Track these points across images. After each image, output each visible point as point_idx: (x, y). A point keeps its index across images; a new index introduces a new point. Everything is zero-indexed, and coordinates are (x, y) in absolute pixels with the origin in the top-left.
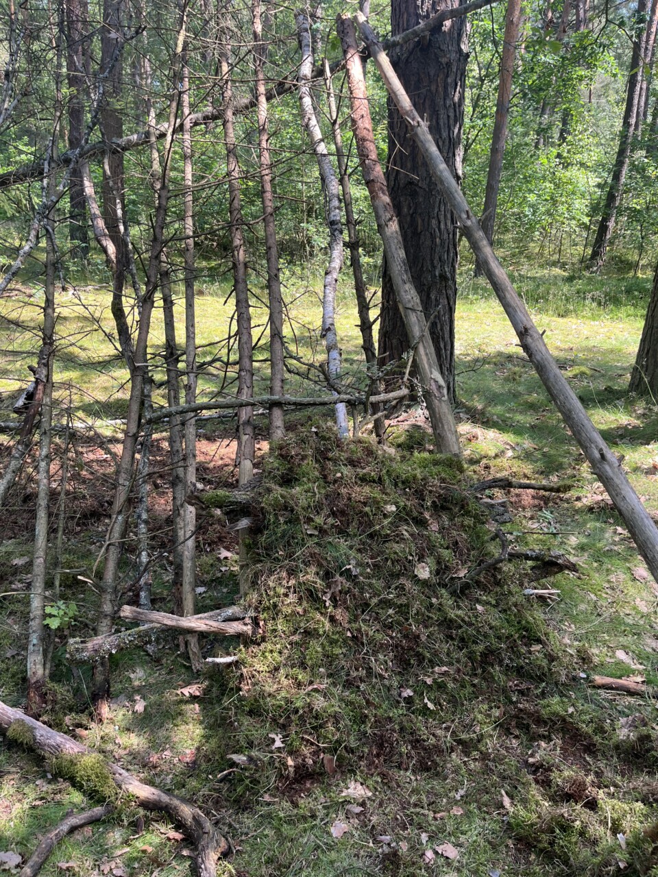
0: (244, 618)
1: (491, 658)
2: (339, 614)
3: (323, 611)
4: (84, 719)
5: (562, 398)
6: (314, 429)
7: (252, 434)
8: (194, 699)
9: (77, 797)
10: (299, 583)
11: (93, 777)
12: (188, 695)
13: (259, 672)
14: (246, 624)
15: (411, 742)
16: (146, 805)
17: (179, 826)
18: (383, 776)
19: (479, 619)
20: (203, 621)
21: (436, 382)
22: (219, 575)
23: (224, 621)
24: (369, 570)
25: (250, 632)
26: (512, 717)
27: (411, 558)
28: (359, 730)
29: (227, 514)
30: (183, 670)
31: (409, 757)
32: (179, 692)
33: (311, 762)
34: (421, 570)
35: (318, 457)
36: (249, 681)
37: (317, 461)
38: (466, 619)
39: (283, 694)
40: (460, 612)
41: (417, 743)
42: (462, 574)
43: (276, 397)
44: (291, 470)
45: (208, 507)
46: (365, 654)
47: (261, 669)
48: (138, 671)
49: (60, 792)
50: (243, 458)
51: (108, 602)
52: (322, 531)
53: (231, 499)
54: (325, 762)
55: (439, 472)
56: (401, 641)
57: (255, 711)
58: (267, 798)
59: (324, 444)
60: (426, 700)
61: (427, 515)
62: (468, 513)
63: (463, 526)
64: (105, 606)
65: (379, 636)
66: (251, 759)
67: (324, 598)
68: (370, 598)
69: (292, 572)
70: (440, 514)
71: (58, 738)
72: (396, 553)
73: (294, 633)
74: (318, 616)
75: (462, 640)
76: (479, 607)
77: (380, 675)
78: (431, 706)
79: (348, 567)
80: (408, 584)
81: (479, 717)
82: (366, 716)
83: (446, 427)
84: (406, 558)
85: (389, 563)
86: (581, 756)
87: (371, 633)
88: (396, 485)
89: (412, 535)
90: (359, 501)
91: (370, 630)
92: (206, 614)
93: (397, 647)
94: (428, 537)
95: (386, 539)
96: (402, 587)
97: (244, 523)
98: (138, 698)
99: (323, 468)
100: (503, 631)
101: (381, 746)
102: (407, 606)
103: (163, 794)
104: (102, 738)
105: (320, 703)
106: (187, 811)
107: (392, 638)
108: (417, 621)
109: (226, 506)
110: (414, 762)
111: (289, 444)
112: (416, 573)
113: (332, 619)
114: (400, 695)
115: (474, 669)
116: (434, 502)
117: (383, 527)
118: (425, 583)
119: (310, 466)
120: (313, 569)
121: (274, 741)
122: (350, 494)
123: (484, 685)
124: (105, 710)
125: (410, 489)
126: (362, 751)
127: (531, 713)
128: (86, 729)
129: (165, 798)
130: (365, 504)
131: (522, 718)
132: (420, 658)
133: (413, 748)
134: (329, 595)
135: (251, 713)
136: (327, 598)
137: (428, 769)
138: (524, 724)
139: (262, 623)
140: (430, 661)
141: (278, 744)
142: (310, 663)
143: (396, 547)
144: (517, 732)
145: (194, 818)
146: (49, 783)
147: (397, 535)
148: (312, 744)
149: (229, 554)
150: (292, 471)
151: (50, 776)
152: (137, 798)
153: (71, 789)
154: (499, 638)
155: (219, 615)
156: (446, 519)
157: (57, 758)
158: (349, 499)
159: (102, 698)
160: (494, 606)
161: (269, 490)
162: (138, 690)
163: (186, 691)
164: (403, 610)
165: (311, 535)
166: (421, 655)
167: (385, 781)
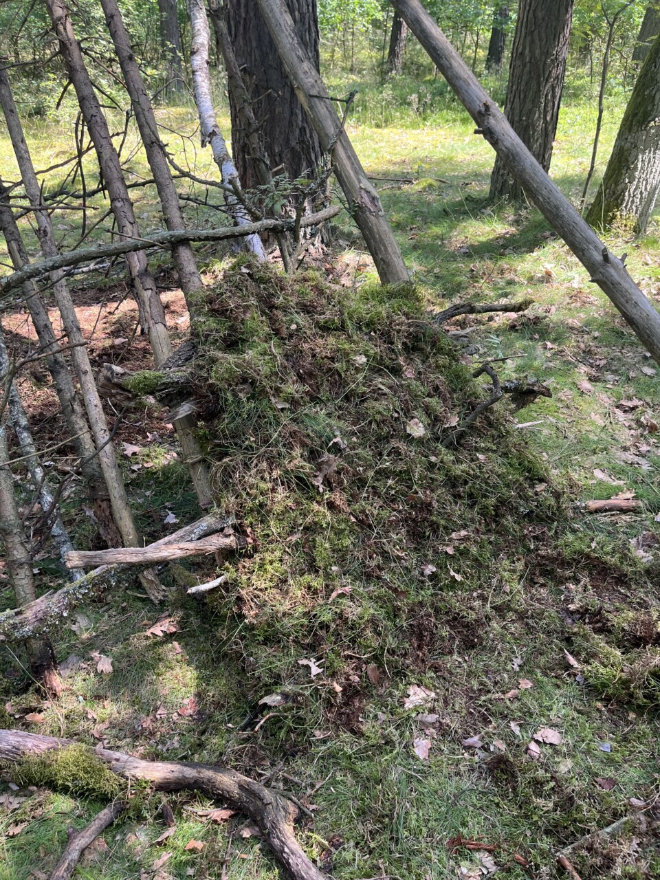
0: (222, 530)
1: (503, 510)
2: (339, 498)
3: (318, 498)
4: (31, 699)
5: (544, 192)
6: (244, 270)
7: (154, 288)
8: (169, 637)
9: (63, 803)
10: (287, 472)
11: (81, 774)
12: (161, 634)
13: (261, 590)
14: (228, 536)
15: (448, 622)
16: (166, 787)
17: (220, 799)
18: (436, 669)
19: (484, 470)
20: (175, 546)
21: (368, 192)
22: (134, 476)
23: (199, 539)
24: (354, 439)
25: (234, 544)
26: (534, 566)
27: (396, 415)
28: (396, 626)
29: (161, 400)
30: (140, 604)
31: (452, 638)
32: (148, 633)
33: (357, 679)
34: (415, 427)
35: (263, 306)
36: (253, 604)
37: (263, 313)
38: (472, 472)
39: (301, 609)
40: (463, 467)
41: (455, 620)
42: (454, 424)
43: (179, 232)
44: (232, 328)
45: (137, 395)
46: (376, 538)
47: (263, 586)
48: (79, 619)
49: (40, 806)
50: (151, 322)
51: (19, 546)
52: (294, 402)
53: (164, 380)
54: (369, 673)
55: (401, 306)
56: (410, 514)
57: (272, 638)
58: (319, 734)
59: (264, 289)
60: (452, 573)
61: (401, 360)
62: (440, 350)
63: (437, 367)
64: (15, 553)
65: (385, 513)
66: (285, 696)
67: (316, 484)
68: (365, 471)
69: (272, 461)
70: (412, 356)
71: (11, 738)
72: (380, 413)
73: (291, 533)
74: (315, 507)
75: (471, 496)
76: (481, 457)
77: (399, 558)
78: (458, 577)
79: (335, 440)
80: (402, 446)
81: (506, 574)
82: (399, 609)
83: (389, 249)
84: (392, 417)
85: (374, 426)
86: (614, 589)
87: (376, 512)
88: (360, 329)
89: (390, 388)
90: (326, 357)
91: (374, 508)
92: (174, 535)
93: (406, 521)
94: (408, 386)
95: (363, 398)
96: (396, 452)
97: (185, 409)
98: (95, 654)
99: (273, 321)
100: (510, 477)
101: (420, 637)
102: (407, 472)
103: (186, 769)
104: (67, 717)
105: (353, 611)
106: (229, 781)
107: (399, 512)
108: (421, 486)
109: (159, 391)
110: (457, 642)
111: (222, 294)
112: (408, 432)
113: (331, 506)
114: (422, 574)
115: (487, 525)
116: (404, 344)
117: (358, 384)
118: (421, 441)
119: (255, 320)
120: (297, 451)
121: (308, 667)
122: (313, 350)
123: (501, 539)
124: (57, 681)
125: (375, 332)
126: (404, 648)
127: (554, 558)
128: (40, 711)
129: (190, 773)
130: (332, 359)
131: (544, 564)
132: (435, 527)
133: (452, 627)
134: (320, 479)
135: (266, 642)
136: (318, 482)
137: (473, 647)
138: (547, 571)
139: (249, 530)
140: (445, 528)
141: (315, 670)
142: (321, 564)
143: (380, 406)
144: (542, 581)
145: (241, 787)
146: (17, 796)
147: (374, 391)
148: (351, 657)
149: (136, 449)
150: (236, 330)
151: (15, 788)
152: (152, 782)
153: (52, 796)
154: (508, 486)
155: (192, 532)
156: (419, 362)
157: (20, 764)
158: (314, 356)
159: (49, 668)
160: (494, 452)
161: (213, 361)
162: (90, 645)
163: (158, 630)
164: (404, 477)
165: (282, 410)
166: (435, 523)
167: (439, 674)
